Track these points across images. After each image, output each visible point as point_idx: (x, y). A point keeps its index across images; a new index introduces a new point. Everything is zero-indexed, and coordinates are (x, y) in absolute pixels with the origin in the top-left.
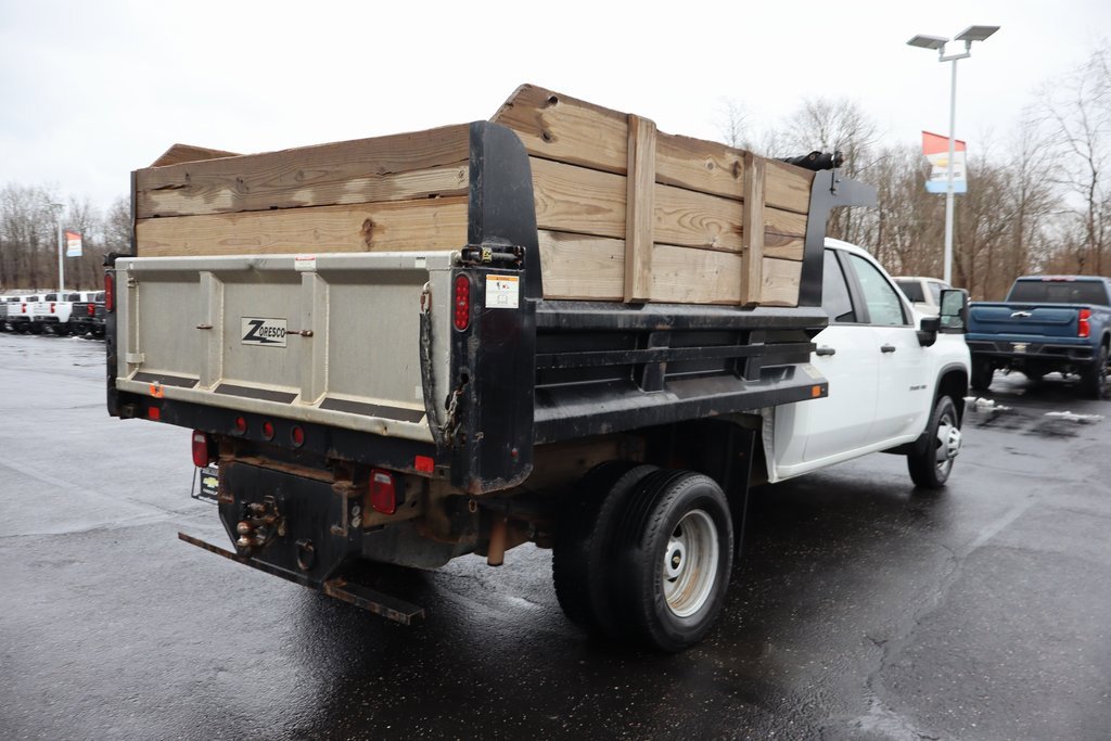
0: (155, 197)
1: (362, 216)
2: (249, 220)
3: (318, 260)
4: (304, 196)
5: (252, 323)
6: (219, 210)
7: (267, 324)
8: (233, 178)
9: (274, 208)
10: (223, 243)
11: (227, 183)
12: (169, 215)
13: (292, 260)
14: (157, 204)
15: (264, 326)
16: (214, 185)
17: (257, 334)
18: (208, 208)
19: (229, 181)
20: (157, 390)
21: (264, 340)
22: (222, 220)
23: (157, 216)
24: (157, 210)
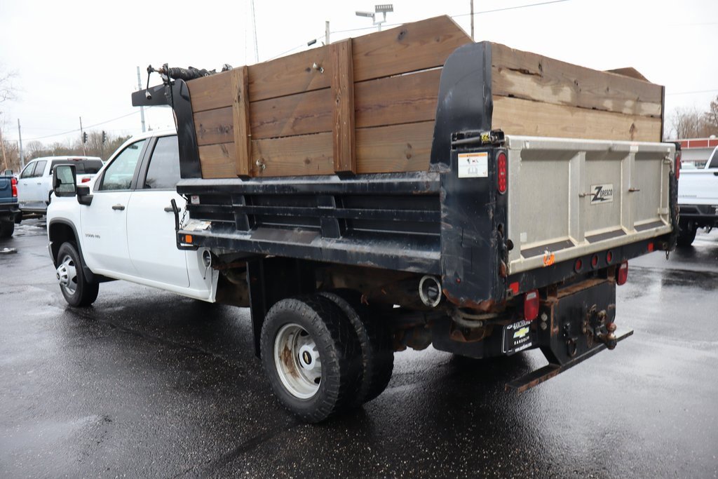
0: (510, 77)
1: (631, 121)
2: (580, 114)
3: (640, 146)
4: (608, 104)
5: (596, 188)
6: (562, 102)
7: (605, 188)
8: (573, 80)
9: (594, 109)
10: (564, 129)
11: (568, 82)
12: (523, 98)
13: (629, 146)
14: (511, 84)
15: (602, 189)
16: (559, 81)
17: (599, 196)
18: (555, 99)
19: (570, 81)
20: (548, 258)
21: (602, 199)
22: (563, 110)
23: (511, 96)
24: (512, 90)
